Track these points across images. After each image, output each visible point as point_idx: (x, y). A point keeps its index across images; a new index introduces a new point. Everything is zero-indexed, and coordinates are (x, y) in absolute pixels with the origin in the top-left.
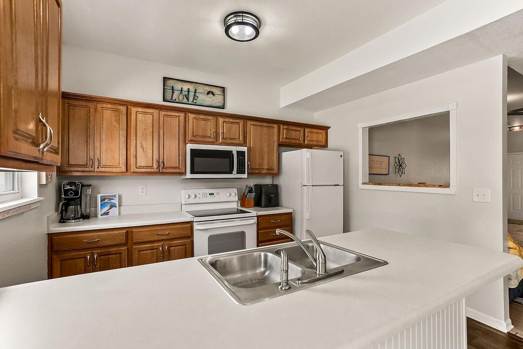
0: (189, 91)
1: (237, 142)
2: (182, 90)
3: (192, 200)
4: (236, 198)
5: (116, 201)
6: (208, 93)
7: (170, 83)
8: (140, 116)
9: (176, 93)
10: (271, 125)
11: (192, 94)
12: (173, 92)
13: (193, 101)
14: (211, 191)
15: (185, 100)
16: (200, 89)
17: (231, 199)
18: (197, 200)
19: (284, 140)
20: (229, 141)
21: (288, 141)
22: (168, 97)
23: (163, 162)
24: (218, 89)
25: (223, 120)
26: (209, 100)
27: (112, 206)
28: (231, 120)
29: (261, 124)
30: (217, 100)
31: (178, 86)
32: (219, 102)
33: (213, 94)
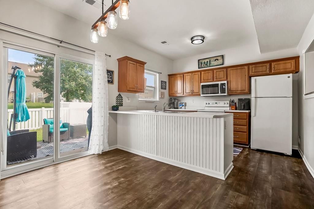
0: (207, 62)
1: (223, 79)
2: (205, 63)
3: (208, 105)
4: (228, 105)
5: (184, 104)
6: (215, 60)
7: (200, 61)
8: (186, 76)
9: (203, 64)
10: (243, 67)
11: (209, 63)
12: (202, 64)
13: (209, 66)
14: (216, 102)
15: (206, 66)
16: (212, 60)
17: (226, 105)
18: (209, 105)
19: (253, 74)
20: (219, 80)
21: (256, 73)
22: (200, 66)
23: (193, 91)
24: (220, 57)
25: (216, 71)
26: (216, 63)
27: (183, 106)
28: (220, 70)
29: (236, 68)
30: (220, 61)
31: (203, 61)
32: (221, 62)
33: (218, 60)
